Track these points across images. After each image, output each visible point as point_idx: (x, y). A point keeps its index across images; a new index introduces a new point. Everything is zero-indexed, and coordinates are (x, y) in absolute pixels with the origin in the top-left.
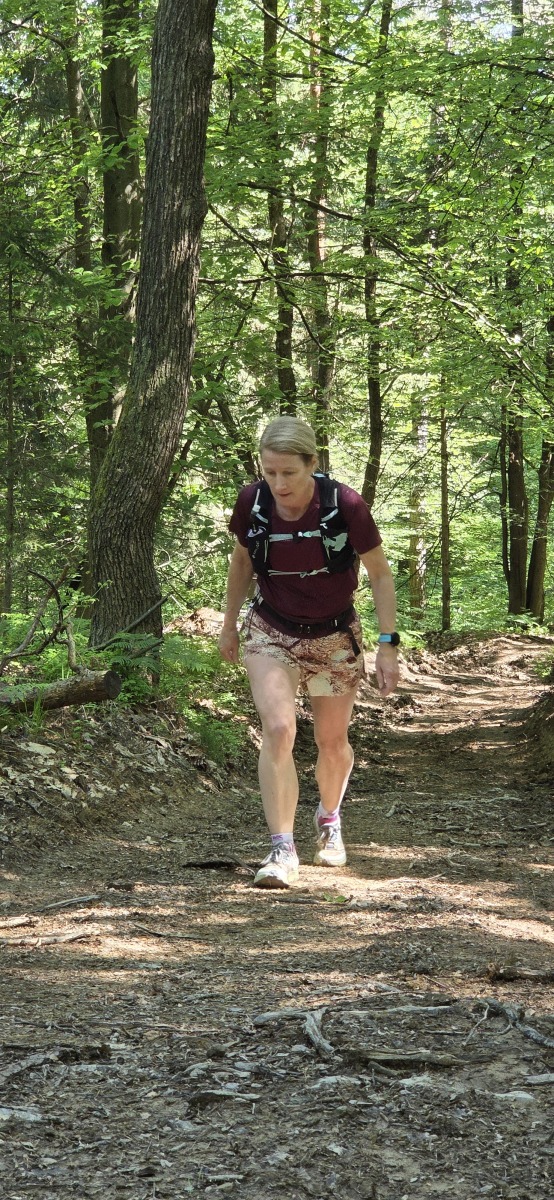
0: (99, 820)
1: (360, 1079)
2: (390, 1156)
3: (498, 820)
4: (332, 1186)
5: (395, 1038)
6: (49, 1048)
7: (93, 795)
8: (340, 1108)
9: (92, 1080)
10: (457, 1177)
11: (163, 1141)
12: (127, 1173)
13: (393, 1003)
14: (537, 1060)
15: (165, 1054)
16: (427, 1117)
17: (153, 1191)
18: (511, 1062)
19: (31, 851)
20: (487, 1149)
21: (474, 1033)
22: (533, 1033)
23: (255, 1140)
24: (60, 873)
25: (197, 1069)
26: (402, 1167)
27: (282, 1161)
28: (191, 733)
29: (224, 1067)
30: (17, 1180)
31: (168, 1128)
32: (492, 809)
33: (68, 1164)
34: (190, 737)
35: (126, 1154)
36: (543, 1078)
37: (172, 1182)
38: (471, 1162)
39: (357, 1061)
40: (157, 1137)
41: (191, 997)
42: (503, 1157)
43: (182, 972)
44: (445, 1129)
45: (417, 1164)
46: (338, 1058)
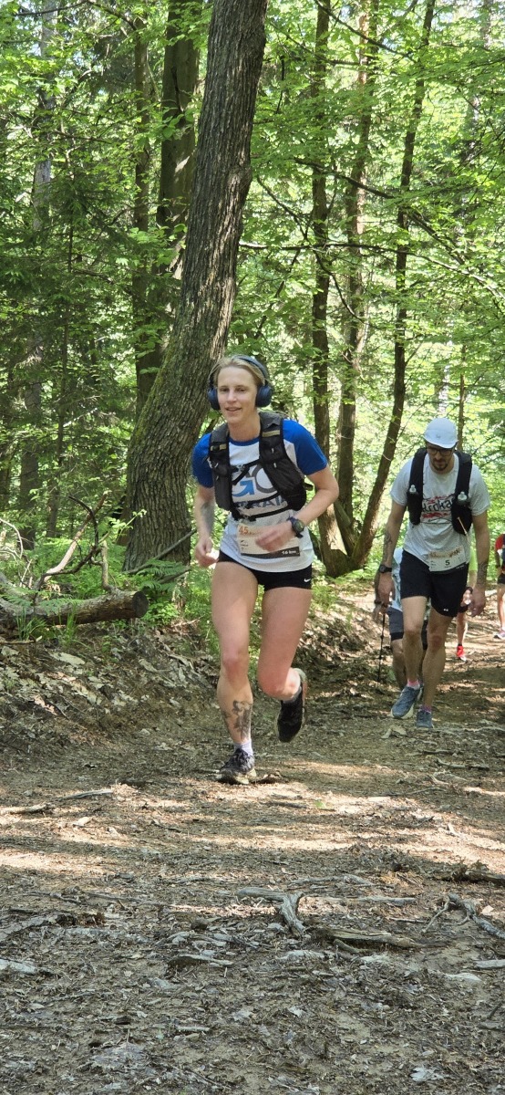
0: (119, 726)
1: (325, 954)
2: (344, 1020)
3: (484, 746)
4: (289, 1042)
5: (361, 921)
6: (49, 912)
7: (116, 702)
8: (303, 976)
9: (84, 942)
10: (403, 1042)
11: (142, 995)
12: (106, 1020)
13: (365, 894)
14: (487, 948)
15: (154, 924)
16: (381, 990)
17: (127, 1036)
18: (464, 948)
19: (55, 748)
20: (433, 1020)
21: (433, 923)
22: (487, 925)
23: (224, 1000)
24: (79, 770)
25: (179, 937)
26: (354, 1030)
27: (246, 1019)
28: (211, 654)
29: (203, 937)
30: (7, 1021)
31: (149, 986)
32: (479, 737)
33: (54, 1010)
34: (210, 658)
35: (107, 1004)
36: (491, 963)
37: (145, 1030)
38: (416, 1030)
39: (323, 938)
40: (137, 992)
41: (184, 879)
42: (447, 1027)
43: (178, 858)
44: (398, 1002)
45: (368, 1028)
46: (308, 936)
